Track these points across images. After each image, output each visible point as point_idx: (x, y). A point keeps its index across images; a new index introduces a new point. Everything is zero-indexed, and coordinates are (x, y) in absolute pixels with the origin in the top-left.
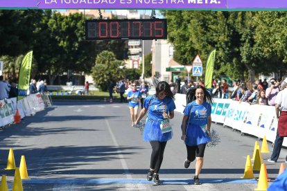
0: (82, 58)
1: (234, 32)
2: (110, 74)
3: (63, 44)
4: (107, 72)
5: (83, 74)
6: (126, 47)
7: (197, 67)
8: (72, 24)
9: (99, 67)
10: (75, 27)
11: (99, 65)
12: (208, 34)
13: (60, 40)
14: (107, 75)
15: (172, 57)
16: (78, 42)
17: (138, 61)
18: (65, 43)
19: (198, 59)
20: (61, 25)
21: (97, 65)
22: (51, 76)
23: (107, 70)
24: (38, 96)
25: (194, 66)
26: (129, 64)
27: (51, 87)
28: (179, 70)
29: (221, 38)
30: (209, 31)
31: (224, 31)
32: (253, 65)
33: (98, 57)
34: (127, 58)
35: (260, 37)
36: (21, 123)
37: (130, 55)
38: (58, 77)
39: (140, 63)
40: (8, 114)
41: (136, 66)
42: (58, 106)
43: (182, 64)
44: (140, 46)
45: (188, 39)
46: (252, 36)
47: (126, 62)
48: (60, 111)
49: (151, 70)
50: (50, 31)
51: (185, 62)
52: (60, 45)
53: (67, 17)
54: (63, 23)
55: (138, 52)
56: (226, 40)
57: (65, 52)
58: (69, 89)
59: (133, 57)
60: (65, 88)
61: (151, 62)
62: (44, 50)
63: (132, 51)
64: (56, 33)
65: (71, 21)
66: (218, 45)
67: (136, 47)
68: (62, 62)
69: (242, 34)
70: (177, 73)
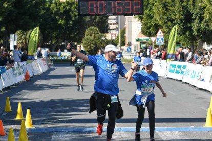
0: (75, 32)
1: (187, 12)
2: (95, 44)
3: (61, 22)
4: (94, 42)
5: (76, 43)
6: (107, 24)
7: (160, 38)
8: (68, 7)
9: (87, 39)
10: (70, 10)
11: (88, 37)
12: (168, 14)
13: (59, 19)
14: (93, 44)
15: (140, 31)
16: (72, 21)
17: (115, 34)
18: (63, 21)
19: (160, 33)
20: (60, 8)
21: (86, 37)
22: (53, 45)
23: (93, 40)
24: (43, 60)
25: (157, 37)
26: (109, 36)
27: (53, 53)
28: (145, 41)
29: (178, 16)
30: (168, 11)
31: (180, 12)
32: (201, 36)
33: (87, 31)
34: (107, 32)
35: (208, 15)
36: (30, 80)
37: (110, 30)
38: (58, 46)
39: (117, 36)
40: (20, 74)
41: (114, 38)
42: (58, 68)
43: (147, 36)
44: (117, 23)
45: (153, 17)
46: (201, 14)
47: (107, 35)
48: (59, 71)
49: (125, 40)
50: (52, 13)
51: (150, 35)
52: (59, 23)
53: (64, 3)
54: (61, 7)
55: (115, 28)
56: (181, 17)
57: (63, 28)
58: (66, 54)
59: (112, 31)
60: (63, 54)
61: (125, 35)
62: (48, 26)
63: (111, 27)
64: (56, 14)
65: (67, 6)
66: (175, 22)
67: (114, 24)
68: (61, 35)
69: (193, 14)
70: (144, 43)
